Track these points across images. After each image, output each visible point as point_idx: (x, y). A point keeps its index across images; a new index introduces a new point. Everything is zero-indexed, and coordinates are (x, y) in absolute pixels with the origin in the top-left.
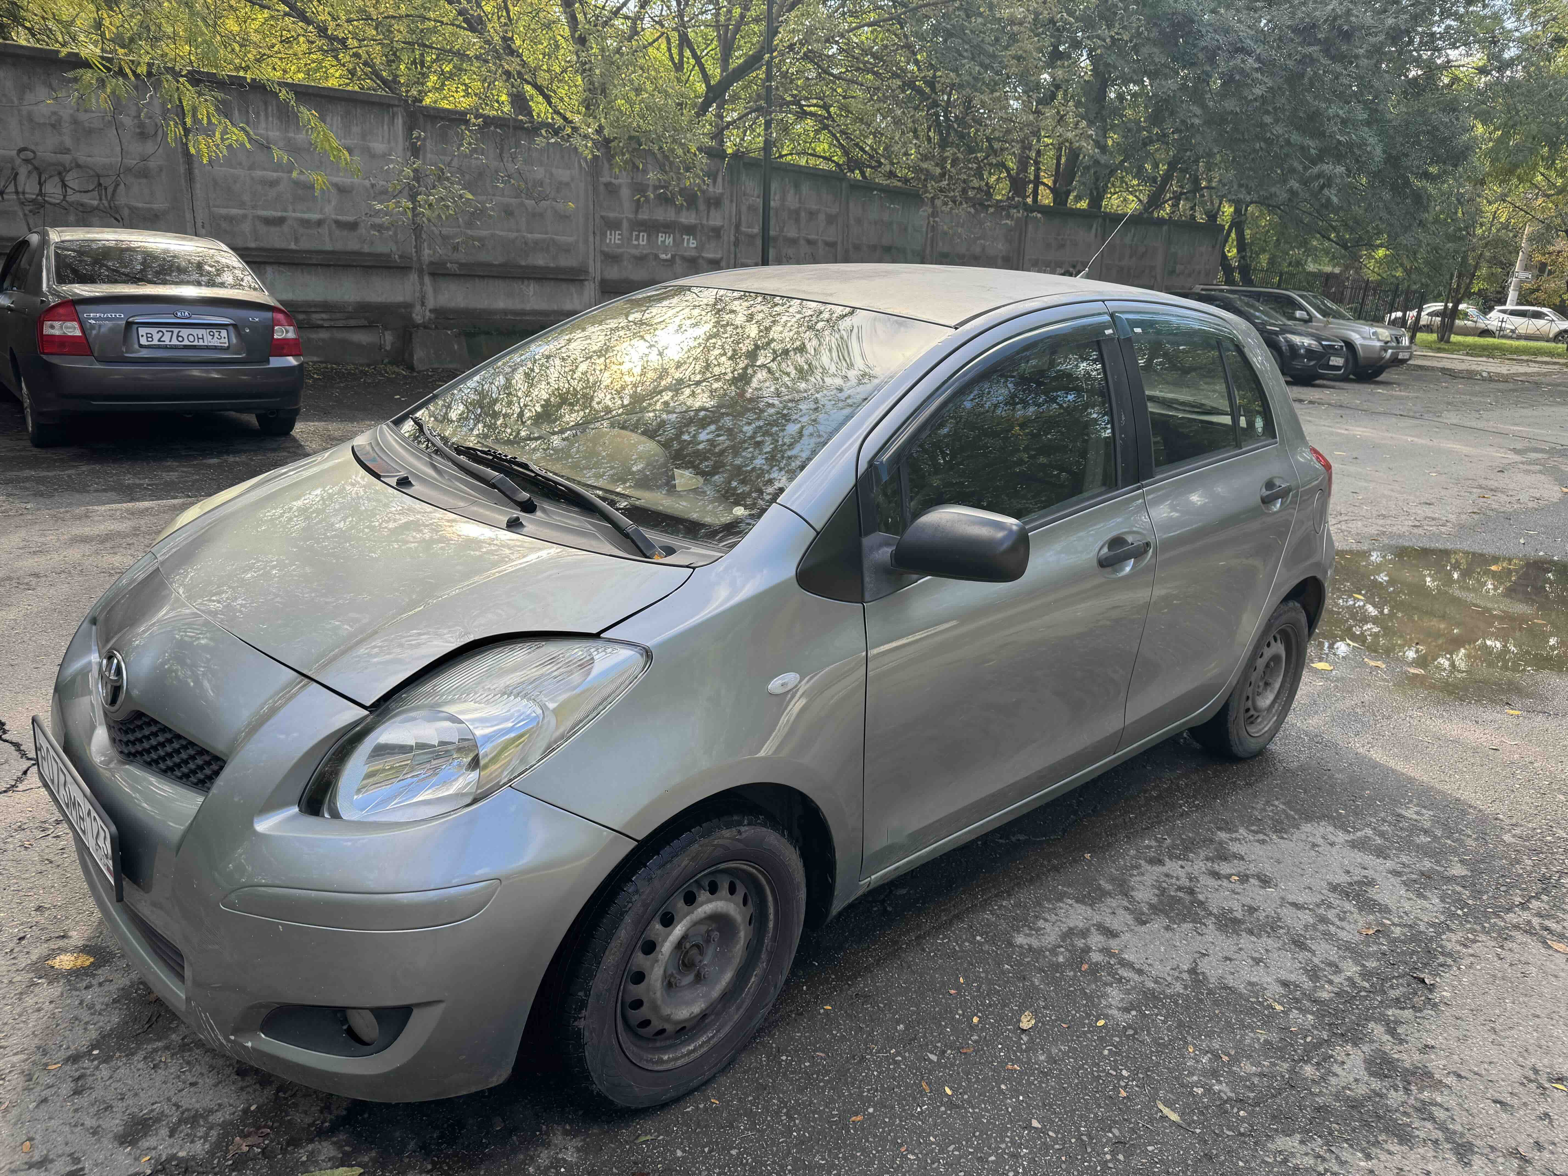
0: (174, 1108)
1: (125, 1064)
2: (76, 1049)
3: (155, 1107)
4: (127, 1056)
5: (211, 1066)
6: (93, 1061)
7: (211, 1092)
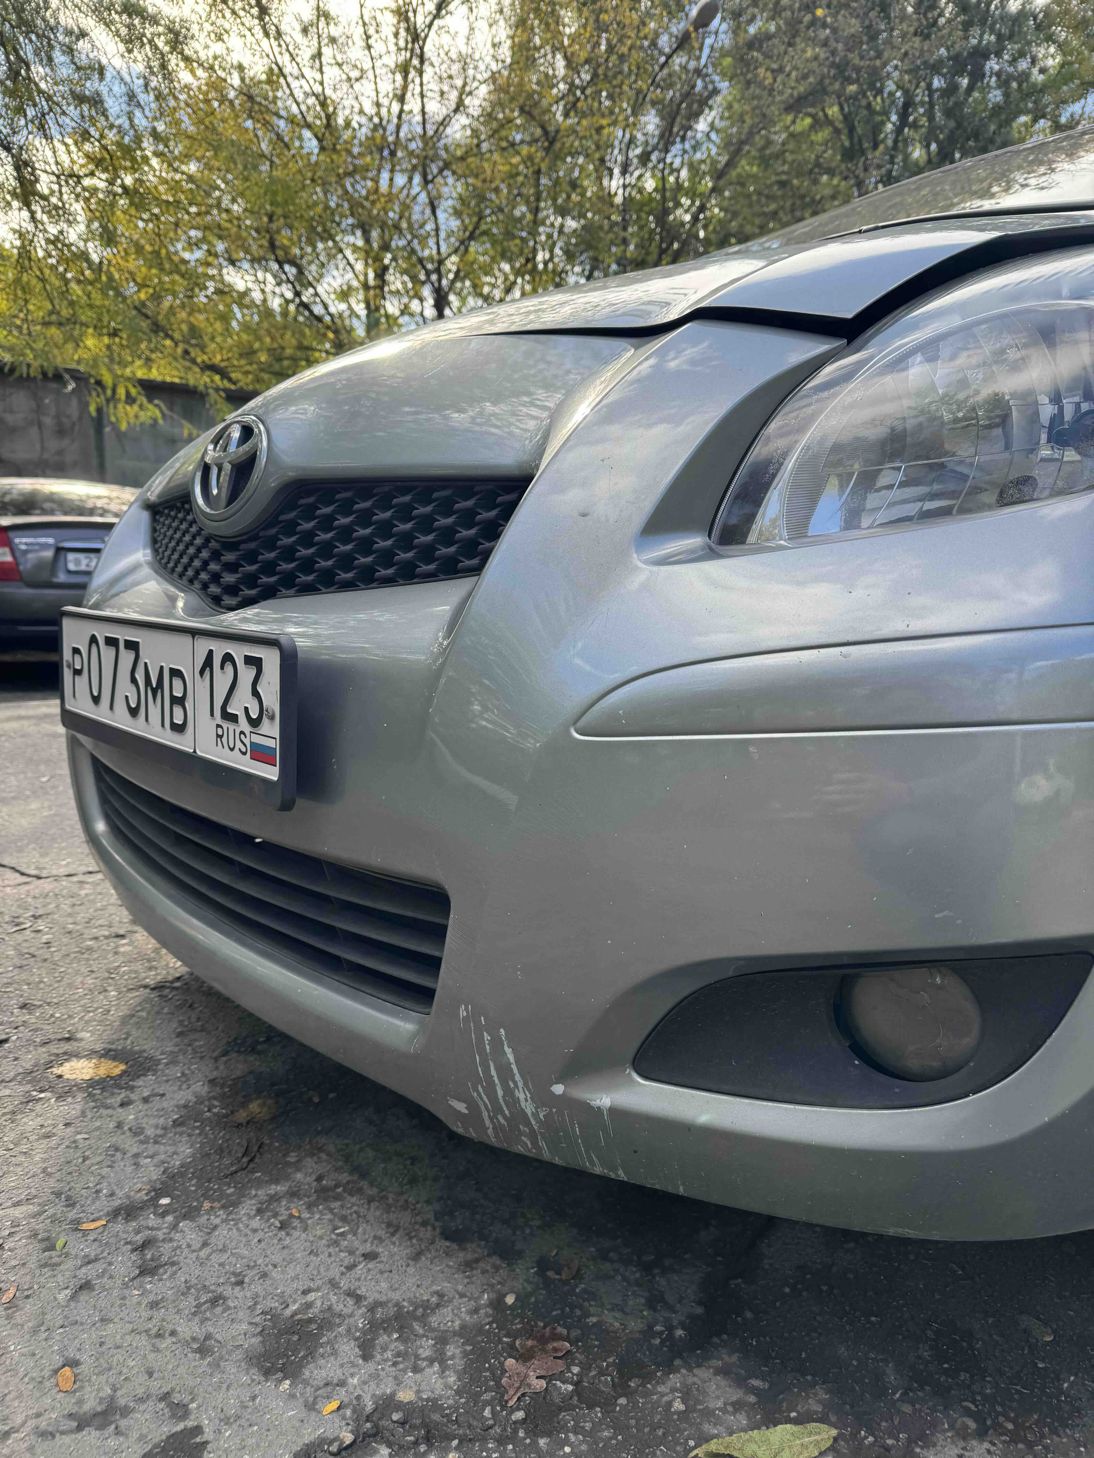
0: (350, 1302)
1: (225, 1221)
2: (128, 1197)
3: (311, 1297)
4: (223, 1207)
5: (389, 1225)
6: (163, 1215)
7: (411, 1270)
